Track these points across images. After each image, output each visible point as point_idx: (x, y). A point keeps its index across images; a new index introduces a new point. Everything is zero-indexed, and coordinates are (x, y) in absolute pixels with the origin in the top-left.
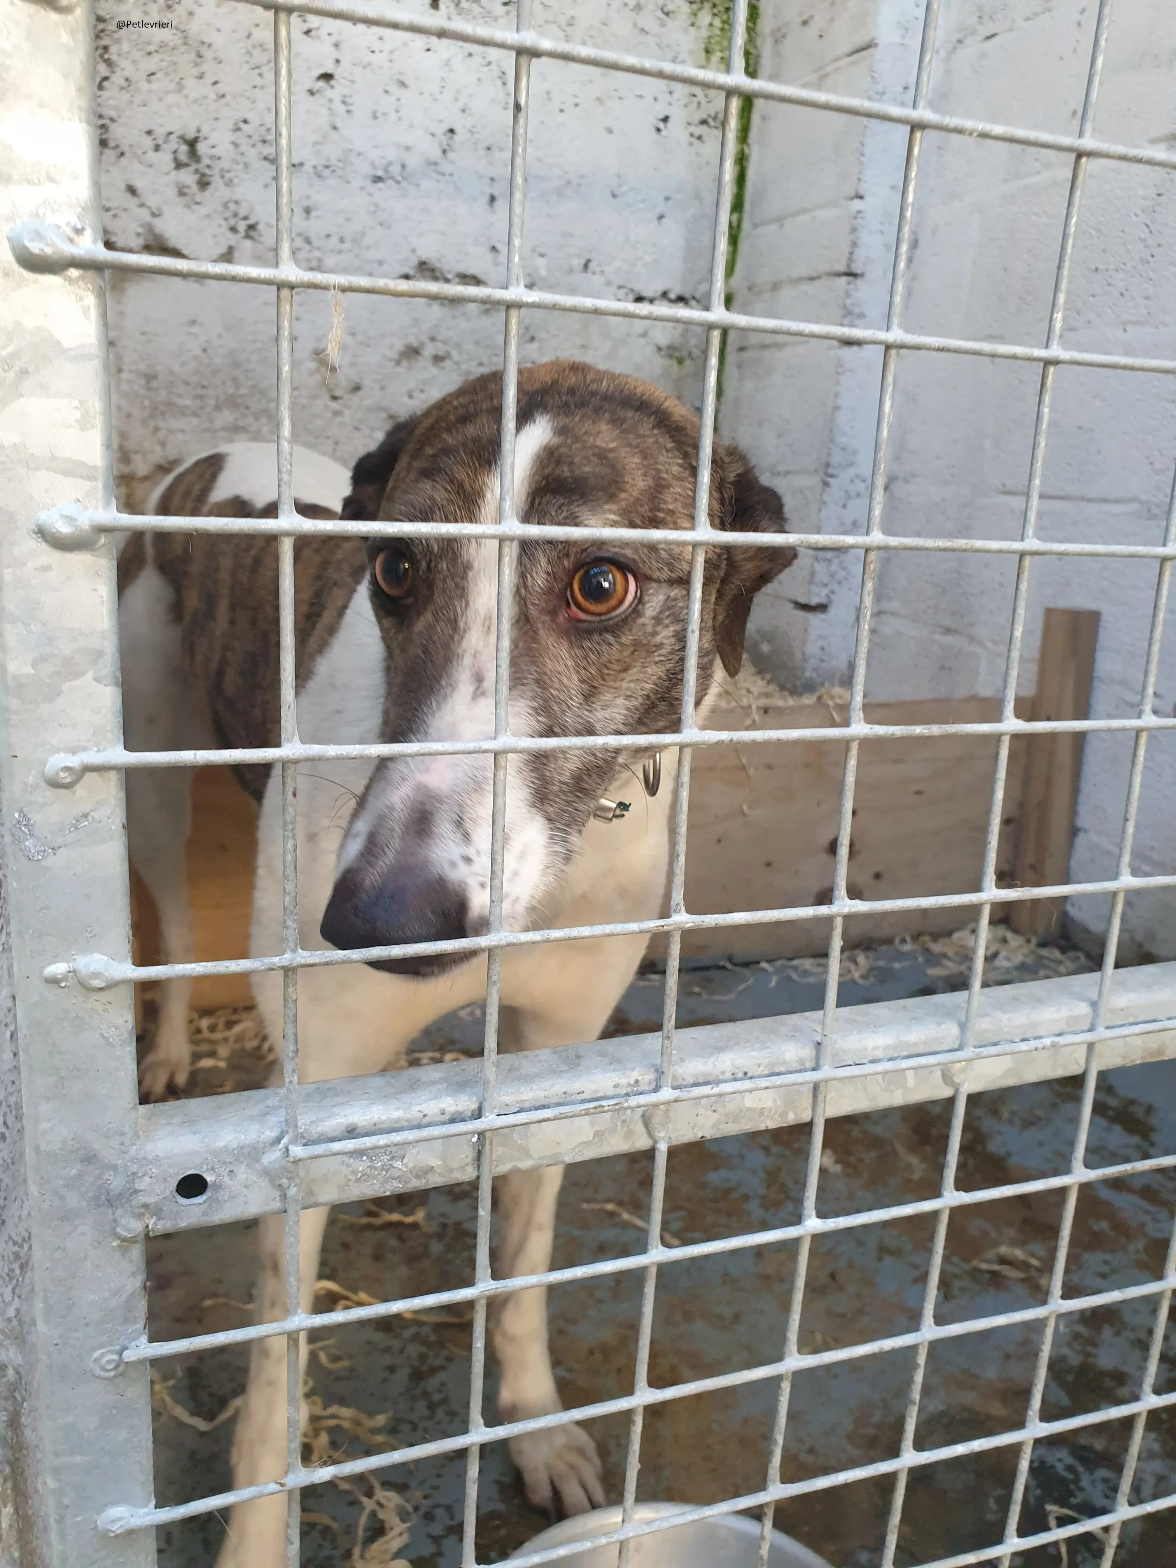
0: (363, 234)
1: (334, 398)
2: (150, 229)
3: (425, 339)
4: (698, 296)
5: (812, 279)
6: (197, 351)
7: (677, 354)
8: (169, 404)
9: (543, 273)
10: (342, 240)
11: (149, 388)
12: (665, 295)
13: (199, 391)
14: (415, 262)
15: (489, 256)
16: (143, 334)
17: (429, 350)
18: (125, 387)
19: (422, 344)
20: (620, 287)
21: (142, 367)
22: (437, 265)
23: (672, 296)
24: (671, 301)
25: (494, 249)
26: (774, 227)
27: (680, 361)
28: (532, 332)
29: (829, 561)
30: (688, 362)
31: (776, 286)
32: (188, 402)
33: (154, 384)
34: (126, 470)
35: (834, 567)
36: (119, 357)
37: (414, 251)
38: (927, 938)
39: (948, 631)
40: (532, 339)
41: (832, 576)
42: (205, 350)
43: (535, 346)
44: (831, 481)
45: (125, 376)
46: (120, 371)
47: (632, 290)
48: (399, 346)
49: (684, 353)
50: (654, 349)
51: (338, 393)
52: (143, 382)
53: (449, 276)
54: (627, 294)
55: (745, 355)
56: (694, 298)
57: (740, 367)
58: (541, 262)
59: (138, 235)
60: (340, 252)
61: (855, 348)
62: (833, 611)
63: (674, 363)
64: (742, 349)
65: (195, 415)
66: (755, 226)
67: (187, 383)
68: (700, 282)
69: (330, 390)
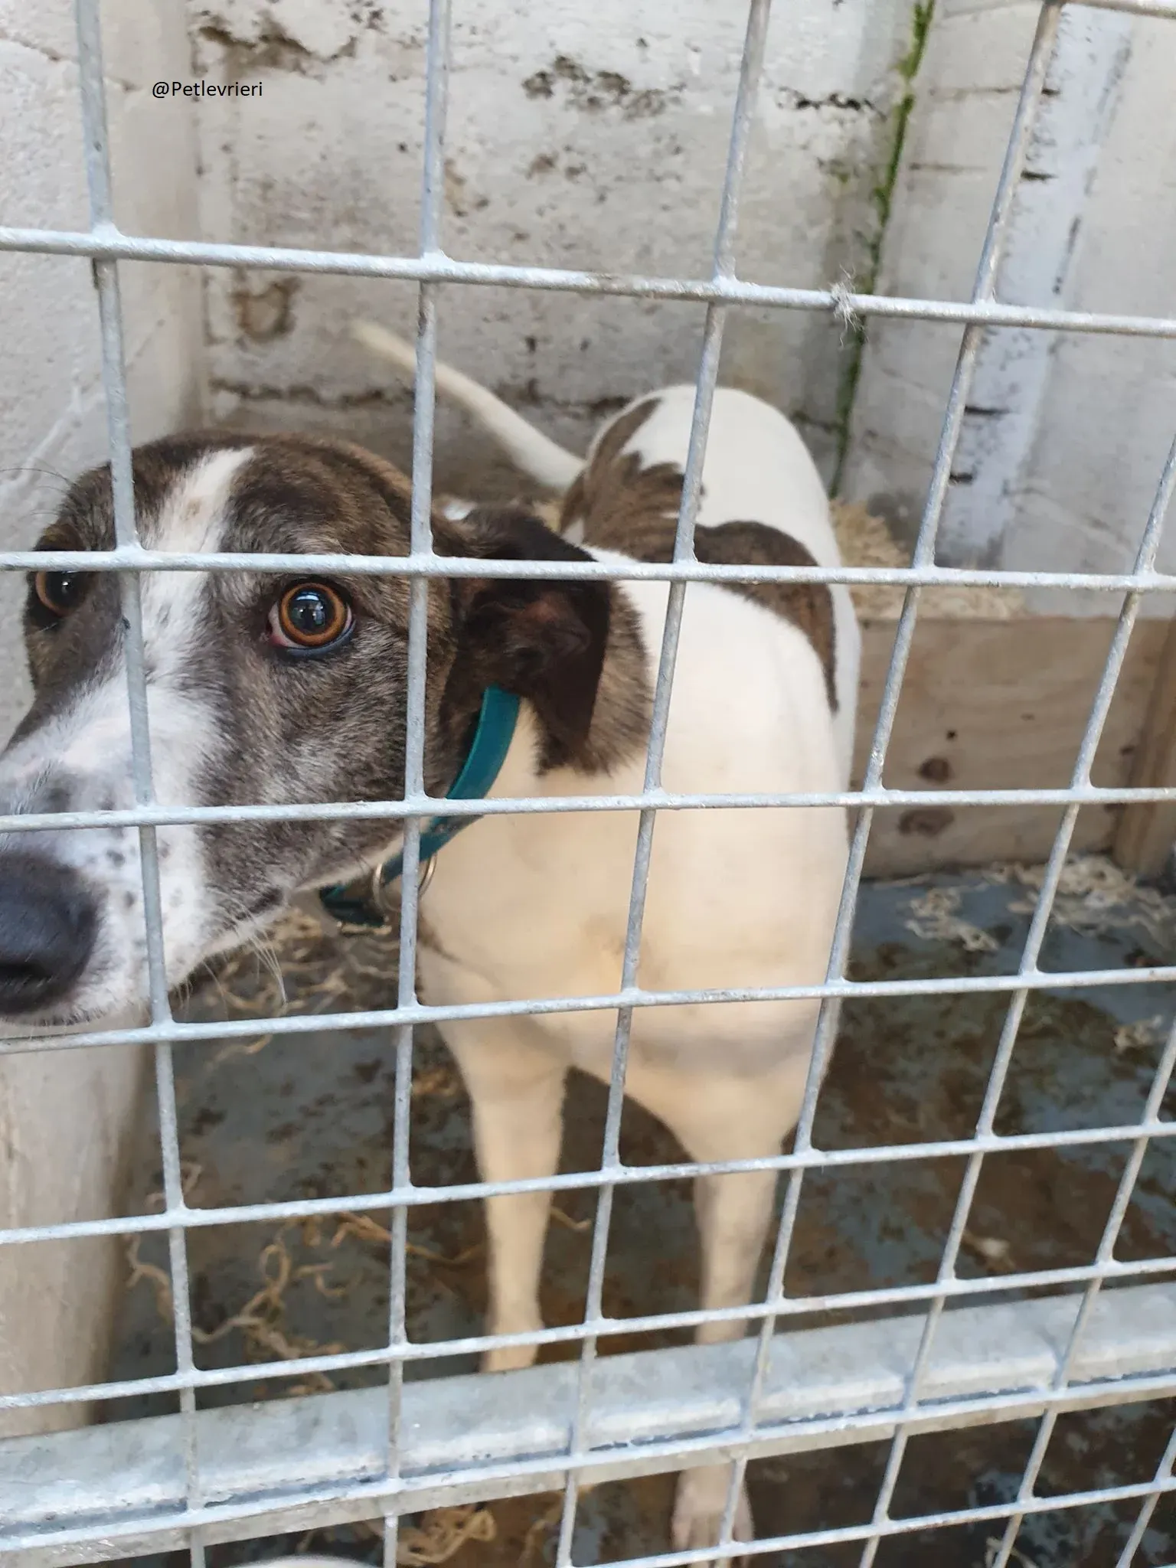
0: (497, 24)
1: (459, 214)
2: (266, 15)
3: (559, 149)
4: (871, 99)
5: (1000, 91)
6: (316, 159)
7: (841, 170)
8: (286, 217)
9: (696, 71)
10: (473, 31)
11: (264, 198)
12: (833, 99)
13: (318, 204)
14: (552, 57)
15: (636, 51)
16: (260, 137)
17: (564, 162)
18: (240, 196)
19: (556, 156)
20: (783, 89)
21: (258, 175)
22: (577, 61)
23: (842, 100)
24: (839, 105)
25: (642, 43)
26: (968, 18)
27: (844, 178)
28: (678, 143)
29: (979, 428)
30: (853, 182)
31: (960, 95)
32: (305, 215)
33: (270, 194)
34: (240, 287)
35: (985, 433)
36: (234, 164)
37: (552, 44)
38: (1018, 868)
39: (1097, 524)
40: (678, 150)
41: (980, 445)
42: (324, 157)
43: (680, 158)
44: (992, 338)
45: (241, 185)
46: (235, 179)
47: (796, 93)
48: (532, 156)
49: (849, 169)
50: (814, 163)
51: (464, 207)
52: (259, 191)
53: (590, 75)
54: (789, 99)
55: (917, 174)
56: (867, 103)
57: (911, 187)
58: (695, 58)
59: (255, 23)
60: (471, 45)
61: (1038, 183)
62: (978, 484)
63: (836, 181)
64: (915, 167)
65: (312, 229)
66: (947, 15)
67: (304, 194)
68: (876, 82)
69: (455, 205)
